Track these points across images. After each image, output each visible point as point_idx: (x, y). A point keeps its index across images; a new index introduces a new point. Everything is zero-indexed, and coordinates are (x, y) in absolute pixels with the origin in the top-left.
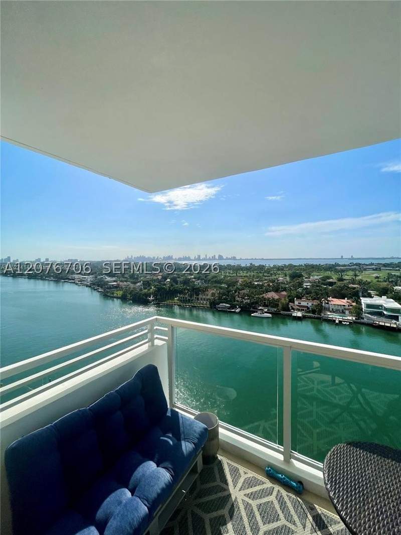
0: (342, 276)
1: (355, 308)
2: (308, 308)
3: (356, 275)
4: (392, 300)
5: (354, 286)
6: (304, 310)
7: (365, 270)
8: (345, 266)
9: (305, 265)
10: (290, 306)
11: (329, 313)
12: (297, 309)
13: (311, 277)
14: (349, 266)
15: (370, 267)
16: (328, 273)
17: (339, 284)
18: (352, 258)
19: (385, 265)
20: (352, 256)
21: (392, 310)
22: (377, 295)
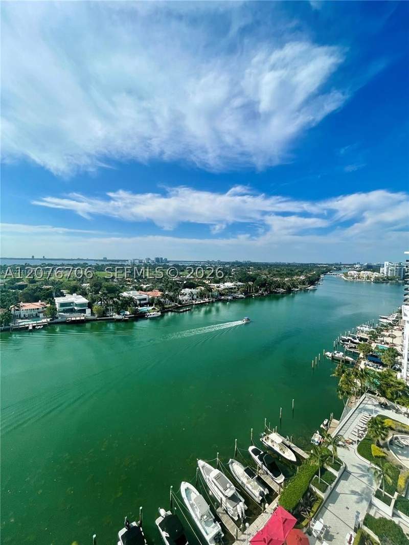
1: (50, 309)
4: (80, 296)
5: (47, 287)
11: (19, 321)
17: (31, 286)
18: (44, 259)
20: (44, 257)
21: (81, 305)
22: (68, 293)
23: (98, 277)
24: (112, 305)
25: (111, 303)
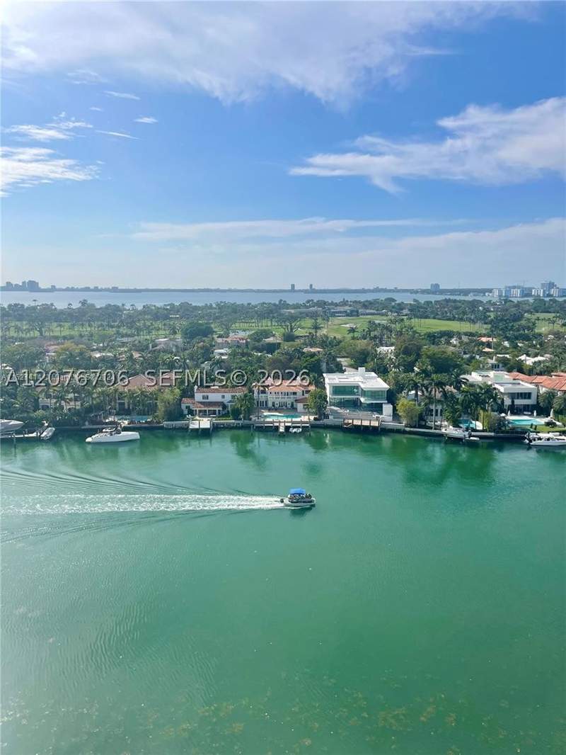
0: (292, 329)
1: (314, 396)
2: (224, 406)
3: (316, 328)
4: (373, 374)
5: (313, 350)
6: (214, 412)
7: (333, 314)
8: (296, 306)
9: (218, 305)
10: (183, 406)
11: (265, 414)
12: (200, 411)
13: (231, 334)
14: (307, 307)
15: (342, 309)
16: (266, 324)
18: (312, 291)
19: (366, 305)
20: (311, 286)
21: (374, 394)
22: (351, 366)
23: (415, 332)
24: (439, 401)
25: (439, 395)
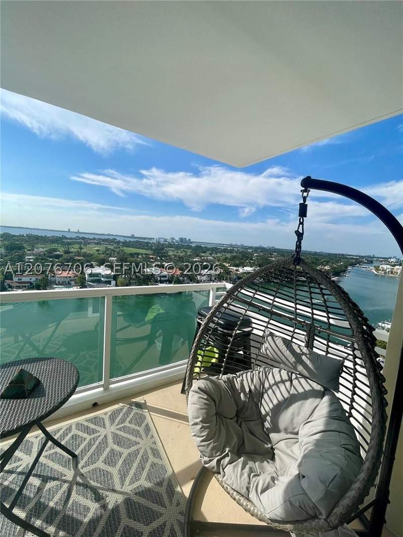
0: (68, 249)
1: (80, 278)
2: (31, 283)
3: (81, 248)
5: (79, 258)
6: (25, 286)
7: (89, 243)
8: (71, 239)
9: (27, 235)
10: (6, 284)
11: (54, 286)
12: (16, 286)
13: (35, 250)
14: (76, 239)
15: (93, 241)
16: (55, 246)
17: (65, 256)
19: (104, 240)
20: (78, 230)
21: (107, 276)
22: (97, 265)
23: (125, 252)
24: (134, 279)
25: (134, 277)
